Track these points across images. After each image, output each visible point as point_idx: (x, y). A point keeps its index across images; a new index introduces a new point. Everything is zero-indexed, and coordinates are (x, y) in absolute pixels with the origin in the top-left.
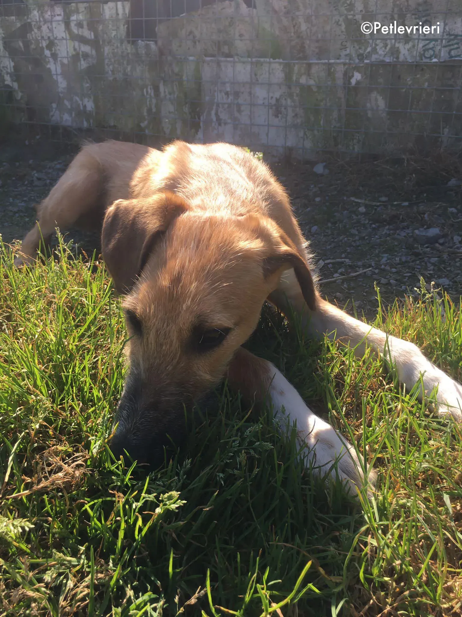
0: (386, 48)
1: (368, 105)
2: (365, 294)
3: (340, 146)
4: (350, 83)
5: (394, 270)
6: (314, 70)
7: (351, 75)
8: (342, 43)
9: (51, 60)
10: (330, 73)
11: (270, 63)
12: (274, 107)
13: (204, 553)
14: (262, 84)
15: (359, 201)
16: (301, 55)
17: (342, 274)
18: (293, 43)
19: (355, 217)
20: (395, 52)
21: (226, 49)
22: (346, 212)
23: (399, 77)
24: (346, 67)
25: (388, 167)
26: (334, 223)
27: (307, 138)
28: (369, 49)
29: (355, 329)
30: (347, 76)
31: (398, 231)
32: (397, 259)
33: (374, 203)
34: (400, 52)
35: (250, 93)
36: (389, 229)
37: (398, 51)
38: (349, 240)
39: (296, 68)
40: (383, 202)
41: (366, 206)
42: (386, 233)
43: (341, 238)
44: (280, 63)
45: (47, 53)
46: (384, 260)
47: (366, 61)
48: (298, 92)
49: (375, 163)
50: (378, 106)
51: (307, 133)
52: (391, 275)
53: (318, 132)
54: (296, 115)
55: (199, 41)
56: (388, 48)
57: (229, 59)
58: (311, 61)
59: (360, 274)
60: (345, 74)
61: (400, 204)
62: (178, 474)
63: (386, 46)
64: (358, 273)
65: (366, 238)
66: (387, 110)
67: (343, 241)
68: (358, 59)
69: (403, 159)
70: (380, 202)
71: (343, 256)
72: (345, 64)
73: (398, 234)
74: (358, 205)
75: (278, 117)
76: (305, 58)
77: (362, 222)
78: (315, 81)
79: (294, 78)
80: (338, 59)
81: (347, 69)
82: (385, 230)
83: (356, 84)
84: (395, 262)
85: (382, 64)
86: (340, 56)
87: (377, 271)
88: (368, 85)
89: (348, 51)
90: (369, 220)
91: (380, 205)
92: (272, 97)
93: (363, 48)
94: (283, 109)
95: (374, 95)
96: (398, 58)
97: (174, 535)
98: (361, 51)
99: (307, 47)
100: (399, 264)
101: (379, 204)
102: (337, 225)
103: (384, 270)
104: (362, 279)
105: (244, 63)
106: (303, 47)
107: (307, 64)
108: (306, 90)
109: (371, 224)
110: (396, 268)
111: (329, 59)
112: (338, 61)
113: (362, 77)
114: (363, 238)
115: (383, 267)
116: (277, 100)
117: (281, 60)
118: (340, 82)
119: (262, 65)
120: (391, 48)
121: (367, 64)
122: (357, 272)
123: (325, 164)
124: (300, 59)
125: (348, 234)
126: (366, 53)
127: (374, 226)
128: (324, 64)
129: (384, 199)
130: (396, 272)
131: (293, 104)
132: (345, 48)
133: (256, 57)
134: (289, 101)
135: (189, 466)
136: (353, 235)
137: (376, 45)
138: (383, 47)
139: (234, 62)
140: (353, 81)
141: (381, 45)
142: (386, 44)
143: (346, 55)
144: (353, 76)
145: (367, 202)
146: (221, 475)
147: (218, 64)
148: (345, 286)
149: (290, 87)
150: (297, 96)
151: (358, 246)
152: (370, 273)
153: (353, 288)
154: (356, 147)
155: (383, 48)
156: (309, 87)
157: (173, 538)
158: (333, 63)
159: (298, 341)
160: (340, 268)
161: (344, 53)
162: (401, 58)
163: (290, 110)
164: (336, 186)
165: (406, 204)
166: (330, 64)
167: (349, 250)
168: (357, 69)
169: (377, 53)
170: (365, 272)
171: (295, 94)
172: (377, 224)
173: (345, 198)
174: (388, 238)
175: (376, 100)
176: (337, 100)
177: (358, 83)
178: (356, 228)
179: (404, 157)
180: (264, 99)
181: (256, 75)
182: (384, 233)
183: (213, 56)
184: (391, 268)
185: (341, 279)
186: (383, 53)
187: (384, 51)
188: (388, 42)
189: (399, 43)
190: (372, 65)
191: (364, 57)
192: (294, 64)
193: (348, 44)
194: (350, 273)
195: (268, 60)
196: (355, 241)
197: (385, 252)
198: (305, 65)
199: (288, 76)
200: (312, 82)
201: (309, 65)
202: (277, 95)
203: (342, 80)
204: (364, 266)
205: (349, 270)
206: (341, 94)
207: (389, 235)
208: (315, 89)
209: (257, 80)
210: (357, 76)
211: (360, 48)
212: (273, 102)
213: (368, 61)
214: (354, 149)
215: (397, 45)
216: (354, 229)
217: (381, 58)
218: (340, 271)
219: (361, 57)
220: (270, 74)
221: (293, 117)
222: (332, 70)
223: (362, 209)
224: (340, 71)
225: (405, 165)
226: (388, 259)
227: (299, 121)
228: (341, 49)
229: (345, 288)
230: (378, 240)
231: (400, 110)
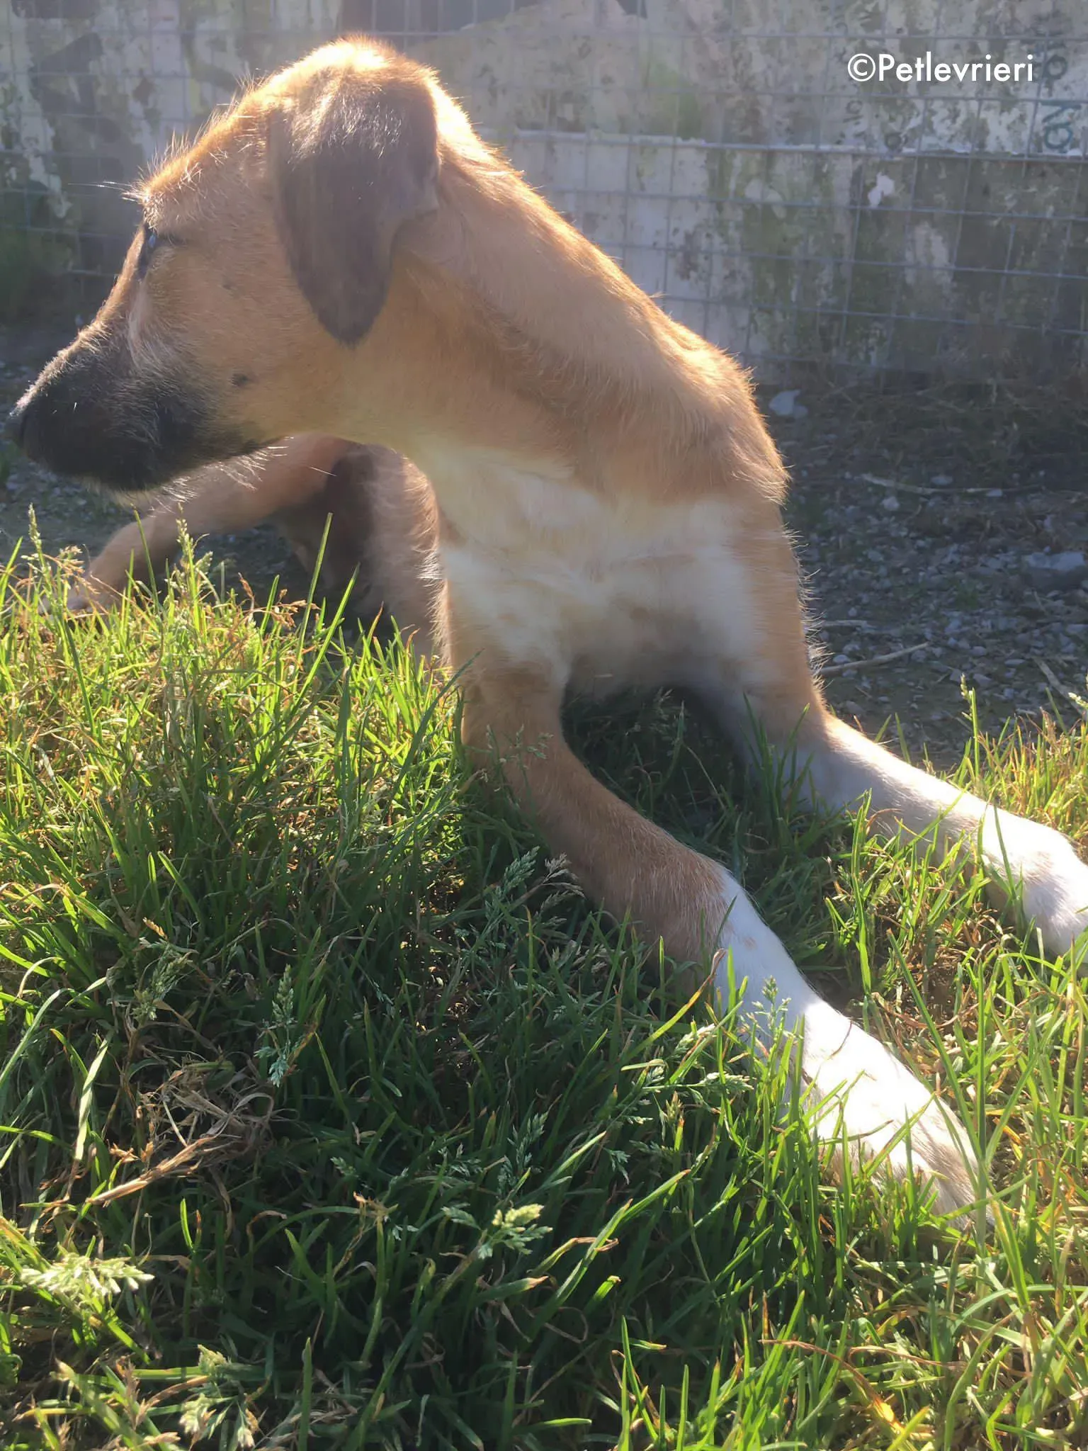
0: (954, 121)
1: (909, 255)
2: (915, 706)
3: (834, 352)
4: (866, 201)
5: (979, 650)
6: (781, 167)
7: (868, 182)
8: (849, 105)
9: (145, 125)
10: (820, 177)
11: (675, 147)
12: (680, 255)
13: (578, 1357)
14: (653, 197)
15: (883, 483)
16: (749, 132)
17: (854, 656)
18: (731, 103)
19: (874, 521)
20: (977, 131)
21: (568, 112)
22: (851, 507)
23: (986, 191)
24: (859, 162)
25: (951, 405)
26: (826, 534)
27: (756, 330)
28: (915, 122)
29: (907, 791)
30: (860, 185)
31: (981, 559)
32: (987, 623)
33: (920, 490)
34: (987, 133)
35: (624, 218)
36: (957, 552)
37: (983, 129)
38: (862, 574)
39: (738, 162)
40: (942, 487)
41: (900, 495)
42: (952, 562)
43: (844, 569)
44: (699, 149)
45: (136, 108)
46: (953, 626)
47: (906, 150)
48: (740, 218)
49: (920, 393)
50: (931, 258)
51: (756, 318)
52: (975, 662)
53: (784, 317)
54: (732, 275)
55: (504, 92)
56: (960, 120)
57: (575, 136)
58: (772, 147)
59: (900, 659)
60: (857, 177)
61: (983, 493)
62: (510, 1151)
63: (954, 115)
64: (892, 655)
65: (905, 570)
66: (953, 267)
67: (850, 577)
68: (886, 144)
69: (987, 386)
70: (933, 486)
71: (853, 611)
72: (855, 156)
73: (983, 565)
74: (881, 492)
75: (688, 277)
76: (759, 137)
77: (893, 534)
78: (780, 193)
79: (732, 185)
80: (839, 143)
81: (860, 168)
82: (951, 553)
83: (881, 204)
84: (979, 630)
85: (947, 159)
86: (843, 135)
87: (938, 651)
88: (910, 208)
89: (863, 126)
90: (911, 529)
91: (934, 494)
92: (676, 231)
93: (900, 119)
94: (701, 260)
95: (922, 231)
96: (982, 145)
97: (506, 1311)
98: (894, 127)
99: (764, 112)
100: (990, 636)
101: (930, 491)
102: (832, 538)
103: (955, 650)
104: (903, 671)
105: (612, 144)
106: (754, 113)
107: (763, 152)
108: (760, 215)
109: (914, 539)
110: (984, 646)
111: (816, 142)
112: (840, 148)
113: (896, 188)
114: (898, 571)
115: (952, 641)
116: (689, 237)
117: (702, 143)
118: (842, 198)
119: (655, 151)
120: (967, 121)
121: (908, 156)
122: (889, 651)
123: (797, 392)
124: (746, 140)
125: (860, 560)
126: (905, 133)
127: (921, 543)
128: (805, 154)
129: (942, 480)
130: (987, 656)
131: (725, 247)
132: (856, 117)
133: (641, 132)
134: (717, 240)
135: (540, 1131)
136: (872, 565)
137: (933, 113)
138: (949, 117)
139: (590, 144)
140: (874, 198)
141: (943, 113)
142: (955, 110)
143: (858, 135)
144: (874, 184)
145: (901, 486)
146: (622, 1156)
147: (550, 146)
148: (866, 684)
149: (720, 208)
150: (737, 227)
151: (888, 590)
152: (921, 657)
153: (886, 691)
154: (873, 355)
155: (948, 122)
156: (768, 207)
157: (504, 1319)
158: (828, 153)
159: (773, 816)
160: (848, 642)
161: (852, 129)
162: (991, 146)
163: (717, 261)
164: (825, 447)
165: (997, 493)
166: (820, 155)
167: (865, 600)
168: (885, 167)
169: (933, 132)
170: (910, 654)
171: (731, 224)
172: (929, 540)
173: (848, 475)
174: (958, 573)
175: (928, 243)
176: (833, 241)
177: (886, 201)
178: (878, 547)
179: (990, 381)
180: (658, 233)
181: (639, 174)
182: (947, 560)
183: (535, 126)
184: (972, 646)
185: (853, 668)
186: (947, 132)
187: (948, 128)
188: (961, 106)
189: (988, 108)
190: (921, 159)
191: (900, 139)
192: (733, 153)
193: (865, 110)
194: (873, 654)
195: (669, 140)
196: (878, 578)
197: (954, 606)
198: (758, 156)
199: (718, 180)
200: (774, 197)
201: (770, 156)
202: (688, 225)
203: (847, 194)
204: (908, 639)
205: (871, 648)
206: (842, 225)
207: (960, 567)
208: (780, 213)
209: (642, 187)
210: (885, 186)
211: (892, 119)
212: (679, 240)
213: (912, 150)
214: (868, 359)
215: (983, 115)
216: (874, 548)
217: (943, 145)
218: (848, 648)
219: (894, 142)
220: (673, 173)
221: (726, 278)
222: (825, 170)
223: (891, 503)
224: (843, 171)
225: (993, 400)
226: (964, 623)
227: (739, 287)
228: (846, 121)
229: (865, 689)
230: (934, 578)
231: (983, 269)
